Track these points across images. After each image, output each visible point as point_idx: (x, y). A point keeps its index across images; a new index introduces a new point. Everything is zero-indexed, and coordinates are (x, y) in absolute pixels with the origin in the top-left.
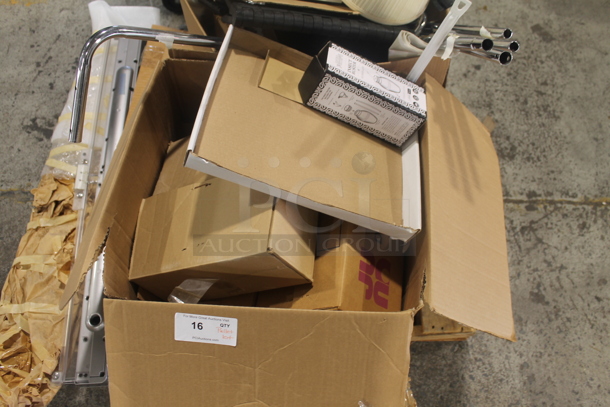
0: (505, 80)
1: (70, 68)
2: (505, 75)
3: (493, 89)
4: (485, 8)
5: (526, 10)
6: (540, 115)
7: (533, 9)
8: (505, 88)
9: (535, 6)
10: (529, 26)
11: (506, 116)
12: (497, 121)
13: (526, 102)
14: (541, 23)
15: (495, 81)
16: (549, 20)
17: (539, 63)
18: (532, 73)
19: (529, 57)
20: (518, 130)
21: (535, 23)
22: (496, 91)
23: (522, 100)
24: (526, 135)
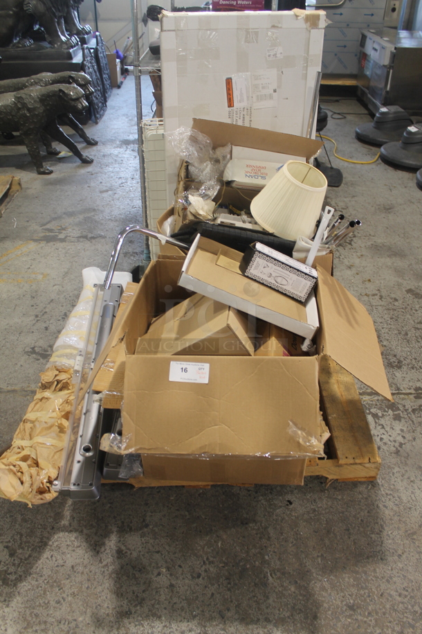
0: (389, 322)
1: (60, 318)
2: (389, 319)
3: (380, 328)
4: (369, 280)
5: (400, 280)
6: (418, 342)
7: (405, 280)
8: (389, 326)
9: (407, 278)
10: (404, 290)
11: (392, 343)
12: (385, 346)
13: (407, 334)
14: (413, 288)
15: (381, 323)
16: (419, 286)
17: (414, 311)
18: (410, 317)
19: (406, 308)
20: (402, 351)
21: (408, 288)
22: (383, 328)
23: (403, 333)
24: (409, 353)
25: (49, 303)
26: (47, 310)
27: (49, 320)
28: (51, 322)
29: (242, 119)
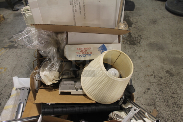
0: (159, 93)
2: (158, 91)
3: (155, 97)
4: (149, 66)
5: (163, 65)
6: (174, 107)
7: (165, 64)
8: (159, 97)
9: (166, 63)
10: (165, 71)
11: (161, 108)
12: (158, 111)
13: (168, 102)
14: (169, 69)
15: (155, 94)
16: (171, 68)
17: (170, 85)
18: (168, 89)
19: (167, 83)
20: (166, 114)
21: (167, 70)
22: (156, 98)
23: (166, 101)
24: (170, 116)
25: (4, 87)
26: (3, 92)
27: (3, 98)
28: (3, 99)
29: (78, 5)
